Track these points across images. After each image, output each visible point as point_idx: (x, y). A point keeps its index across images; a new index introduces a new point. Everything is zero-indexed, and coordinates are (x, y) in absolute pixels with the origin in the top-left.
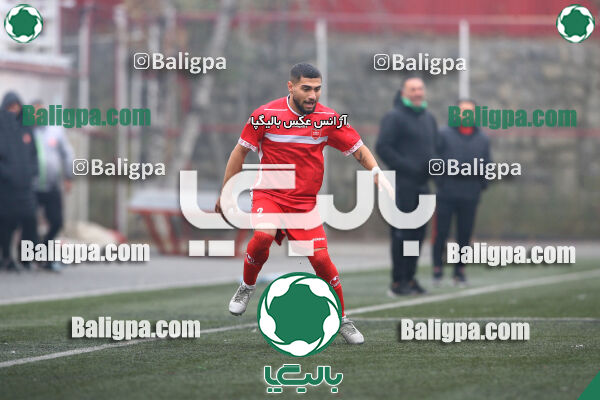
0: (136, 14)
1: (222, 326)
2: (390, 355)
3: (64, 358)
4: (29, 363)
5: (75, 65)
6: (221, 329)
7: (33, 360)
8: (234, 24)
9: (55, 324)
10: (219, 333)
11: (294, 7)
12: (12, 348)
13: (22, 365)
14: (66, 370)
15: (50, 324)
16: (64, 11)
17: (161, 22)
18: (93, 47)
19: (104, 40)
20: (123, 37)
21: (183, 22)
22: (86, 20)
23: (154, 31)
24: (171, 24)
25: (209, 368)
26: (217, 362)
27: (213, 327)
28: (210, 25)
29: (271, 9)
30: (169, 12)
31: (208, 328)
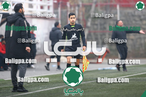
0: (72, 4)
1: (93, 81)
2: (134, 87)
3: (53, 89)
4: (44, 91)
5: (57, 17)
6: (92, 81)
7: (45, 90)
8: (97, 6)
9: (52, 81)
10: (92, 82)
11: (111, 2)
12: (40, 87)
13: (43, 91)
14: (53, 92)
15: (51, 81)
16: (54, 3)
17: (78, 6)
18: (62, 12)
19: (64, 10)
20: (69, 9)
21: (84, 6)
22: (60, 6)
23: (77, 8)
24: (81, 6)
25: (88, 91)
26: (90, 90)
27: (91, 81)
28: (91, 6)
29: (106, 2)
30: (80, 3)
31: (89, 81)
